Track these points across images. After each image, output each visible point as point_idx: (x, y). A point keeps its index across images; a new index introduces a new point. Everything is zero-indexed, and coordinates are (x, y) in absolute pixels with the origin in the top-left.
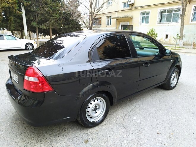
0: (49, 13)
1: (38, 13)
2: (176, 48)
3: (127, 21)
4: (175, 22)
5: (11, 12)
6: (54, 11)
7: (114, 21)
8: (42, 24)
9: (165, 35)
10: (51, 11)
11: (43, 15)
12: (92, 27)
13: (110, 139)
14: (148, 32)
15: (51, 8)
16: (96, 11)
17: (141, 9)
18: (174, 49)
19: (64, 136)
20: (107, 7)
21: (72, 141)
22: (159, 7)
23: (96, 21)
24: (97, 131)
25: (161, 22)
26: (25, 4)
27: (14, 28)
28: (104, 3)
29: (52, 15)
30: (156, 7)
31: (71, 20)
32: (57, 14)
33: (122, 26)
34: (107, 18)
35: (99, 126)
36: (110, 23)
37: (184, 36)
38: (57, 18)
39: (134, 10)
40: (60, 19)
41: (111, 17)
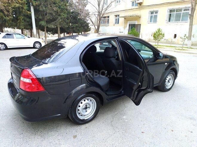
0: (57, 13)
1: (47, 13)
2: (184, 49)
3: (135, 20)
4: (184, 22)
5: (21, 12)
6: (62, 10)
7: (121, 20)
8: (50, 23)
9: (174, 35)
10: (59, 10)
11: (51, 14)
12: (99, 26)
13: (96, 135)
14: (155, 32)
15: (59, 8)
16: (104, 10)
17: (149, 8)
18: (181, 50)
19: (56, 131)
20: (116, 6)
21: (63, 136)
22: (168, 6)
23: (104, 20)
24: (86, 128)
25: (169, 21)
26: (34, 4)
27: (23, 27)
28: (112, 2)
29: (60, 14)
30: (165, 6)
31: (79, 19)
32: (65, 13)
33: (129, 25)
34: (115, 16)
35: (90, 124)
36: (117, 22)
37: (193, 36)
38: (64, 18)
39: (142, 9)
40: (68, 18)
41: (119, 15)
